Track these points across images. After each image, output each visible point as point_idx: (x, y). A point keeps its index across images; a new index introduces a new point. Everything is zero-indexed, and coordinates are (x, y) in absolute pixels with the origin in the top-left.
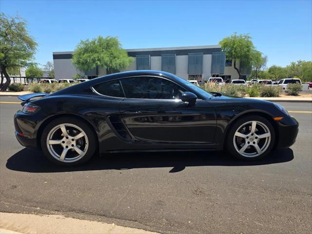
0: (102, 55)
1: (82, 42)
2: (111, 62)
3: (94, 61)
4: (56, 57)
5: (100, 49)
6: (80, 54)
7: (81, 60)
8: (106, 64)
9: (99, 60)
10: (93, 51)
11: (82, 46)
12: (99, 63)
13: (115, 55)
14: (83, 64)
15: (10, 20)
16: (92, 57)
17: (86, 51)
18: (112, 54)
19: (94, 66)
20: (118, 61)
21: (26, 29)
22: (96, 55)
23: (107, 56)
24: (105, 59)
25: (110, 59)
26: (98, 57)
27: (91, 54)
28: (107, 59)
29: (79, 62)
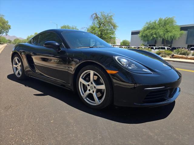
0: (158, 30)
1: (147, 23)
2: (164, 34)
3: (152, 35)
4: (133, 33)
5: (157, 26)
6: (144, 31)
7: (144, 34)
8: (160, 37)
9: (156, 34)
10: (153, 28)
11: (147, 25)
12: (155, 36)
13: (168, 30)
14: (145, 37)
15: (106, 14)
16: (151, 32)
17: (148, 28)
18: (167, 29)
19: (151, 38)
20: (170, 34)
21: (113, 18)
22: (154, 31)
23: (162, 31)
24: (160, 33)
25: (163, 33)
26: (155, 32)
27: (151, 30)
28: (161, 33)
29: (142, 36)
